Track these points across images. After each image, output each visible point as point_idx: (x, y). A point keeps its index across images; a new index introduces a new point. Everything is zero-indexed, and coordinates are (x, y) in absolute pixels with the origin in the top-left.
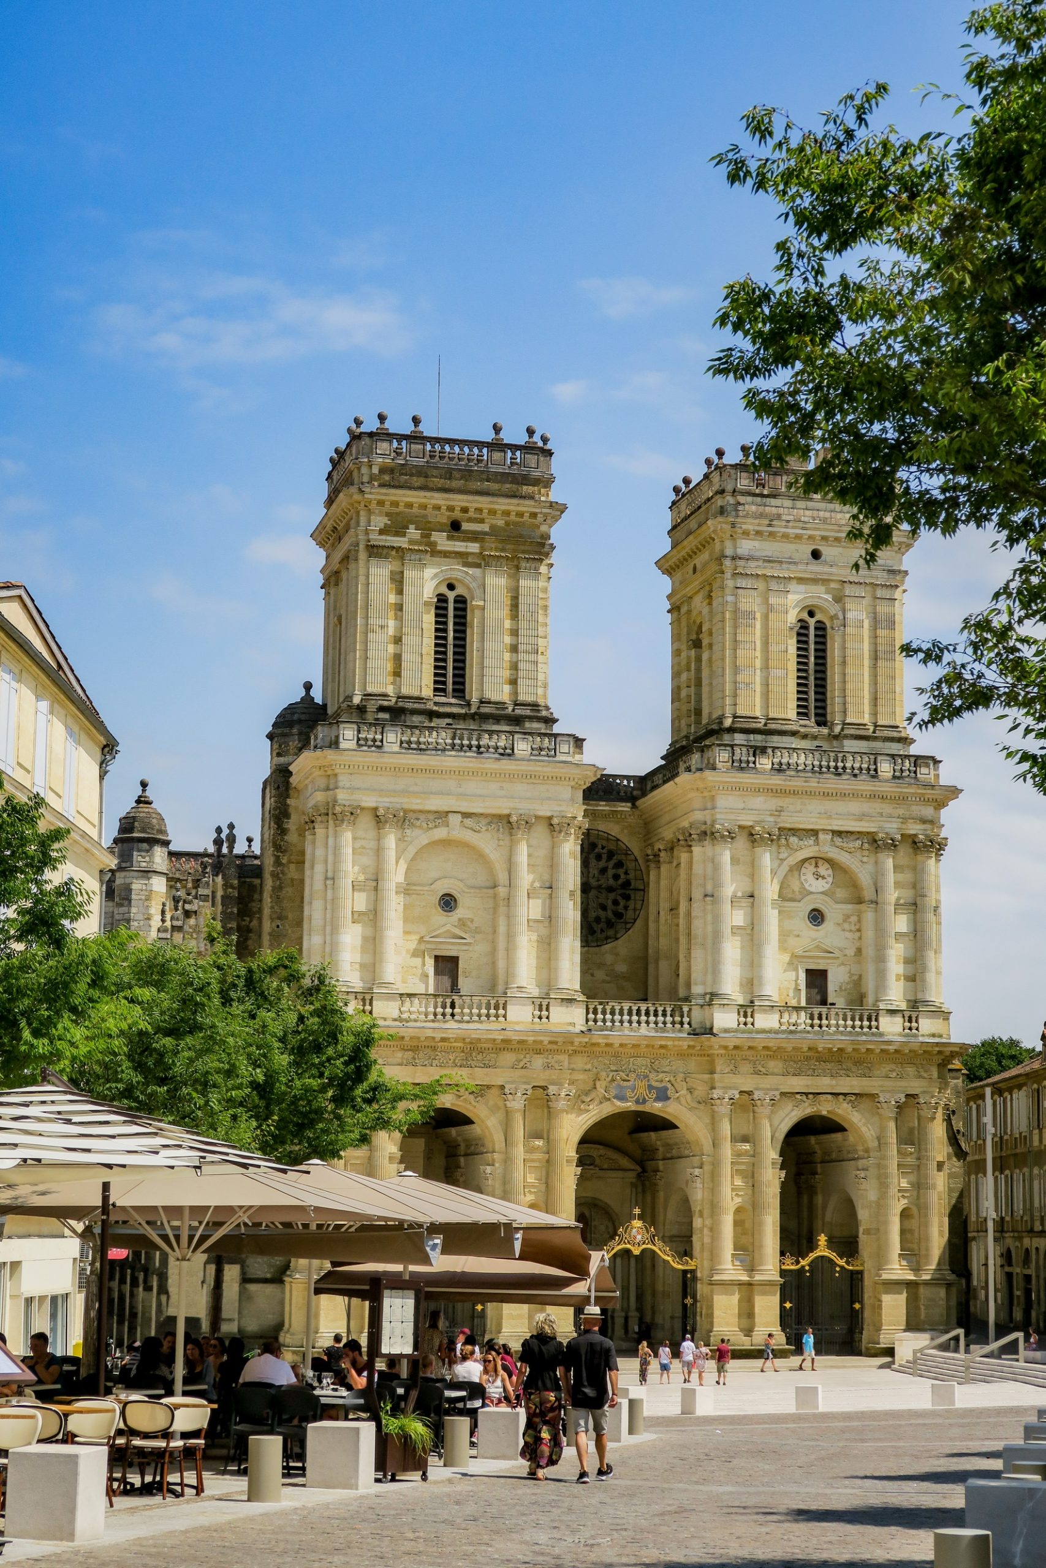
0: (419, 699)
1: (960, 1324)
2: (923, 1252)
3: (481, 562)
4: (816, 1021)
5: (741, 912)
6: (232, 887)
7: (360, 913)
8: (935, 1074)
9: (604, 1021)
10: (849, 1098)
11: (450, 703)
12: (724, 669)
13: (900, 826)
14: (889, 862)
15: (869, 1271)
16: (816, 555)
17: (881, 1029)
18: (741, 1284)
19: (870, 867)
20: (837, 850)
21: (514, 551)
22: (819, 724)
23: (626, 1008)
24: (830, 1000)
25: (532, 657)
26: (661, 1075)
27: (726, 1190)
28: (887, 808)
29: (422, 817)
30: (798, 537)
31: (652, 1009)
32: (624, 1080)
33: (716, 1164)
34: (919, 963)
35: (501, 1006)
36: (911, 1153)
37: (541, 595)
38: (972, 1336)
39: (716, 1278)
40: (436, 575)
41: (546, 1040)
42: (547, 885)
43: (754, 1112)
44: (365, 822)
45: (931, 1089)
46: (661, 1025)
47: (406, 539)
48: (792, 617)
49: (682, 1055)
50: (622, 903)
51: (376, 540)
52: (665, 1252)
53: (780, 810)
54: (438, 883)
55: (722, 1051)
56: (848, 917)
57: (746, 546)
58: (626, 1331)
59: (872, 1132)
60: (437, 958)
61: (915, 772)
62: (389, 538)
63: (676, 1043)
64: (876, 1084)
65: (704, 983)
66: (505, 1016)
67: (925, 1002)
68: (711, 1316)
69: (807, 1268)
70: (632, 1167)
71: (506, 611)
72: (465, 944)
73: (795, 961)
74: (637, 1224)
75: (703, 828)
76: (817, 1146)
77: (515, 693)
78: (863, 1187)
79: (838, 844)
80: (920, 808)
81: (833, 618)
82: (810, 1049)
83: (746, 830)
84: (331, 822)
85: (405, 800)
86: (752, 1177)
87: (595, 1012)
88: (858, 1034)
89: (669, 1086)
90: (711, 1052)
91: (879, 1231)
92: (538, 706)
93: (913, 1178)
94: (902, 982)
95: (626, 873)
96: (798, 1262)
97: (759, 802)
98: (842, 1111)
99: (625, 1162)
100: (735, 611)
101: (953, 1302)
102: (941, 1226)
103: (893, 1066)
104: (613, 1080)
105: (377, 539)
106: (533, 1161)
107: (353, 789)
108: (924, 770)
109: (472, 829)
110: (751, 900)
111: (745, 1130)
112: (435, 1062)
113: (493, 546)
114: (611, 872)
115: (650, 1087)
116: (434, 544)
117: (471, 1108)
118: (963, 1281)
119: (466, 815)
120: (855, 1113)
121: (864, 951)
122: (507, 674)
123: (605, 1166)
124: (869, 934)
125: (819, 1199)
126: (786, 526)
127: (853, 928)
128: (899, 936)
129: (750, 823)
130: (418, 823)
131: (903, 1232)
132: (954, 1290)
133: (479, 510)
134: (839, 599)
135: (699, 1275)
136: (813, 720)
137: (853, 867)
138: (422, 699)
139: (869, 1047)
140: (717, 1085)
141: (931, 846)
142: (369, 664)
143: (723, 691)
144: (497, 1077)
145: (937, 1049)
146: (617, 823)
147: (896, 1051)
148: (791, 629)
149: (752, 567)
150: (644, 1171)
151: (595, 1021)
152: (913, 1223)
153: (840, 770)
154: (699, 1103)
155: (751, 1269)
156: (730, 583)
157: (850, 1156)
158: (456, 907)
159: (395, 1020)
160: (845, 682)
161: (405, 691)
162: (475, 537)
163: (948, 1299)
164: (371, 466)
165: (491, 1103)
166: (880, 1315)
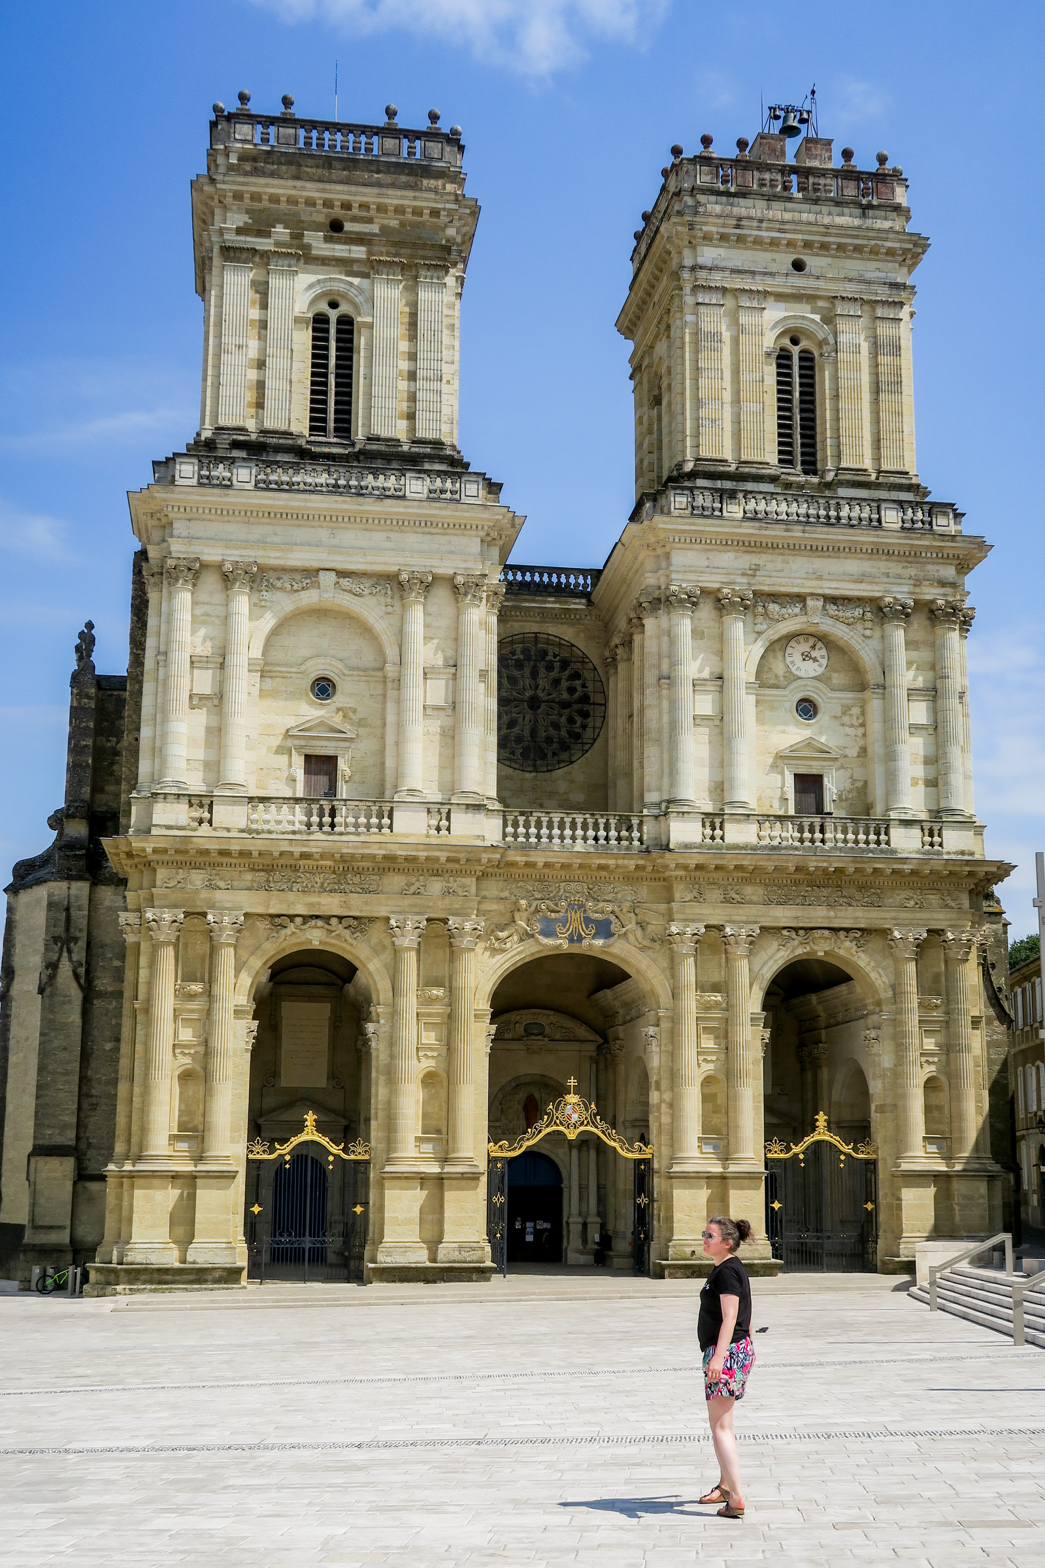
0: (287, 434)
1: (1006, 1230)
2: (955, 1135)
3: (369, 269)
4: (807, 835)
5: (709, 697)
6: (88, 697)
7: (202, 697)
8: (966, 903)
9: (527, 836)
10: (852, 935)
11: (331, 443)
12: (683, 405)
13: (911, 588)
14: (899, 636)
15: (885, 1160)
16: (798, 266)
17: (893, 845)
18: (709, 1178)
19: (875, 643)
20: (830, 621)
21: (411, 257)
22: (806, 472)
23: (556, 820)
24: (827, 809)
25: (435, 385)
26: (601, 904)
27: (689, 1053)
28: (895, 568)
29: (286, 577)
30: (774, 243)
31: (590, 821)
32: (552, 911)
33: (676, 1020)
34: (941, 762)
35: (386, 814)
36: (937, 1006)
37: (446, 312)
38: (1025, 1246)
39: (676, 1168)
40: (311, 286)
41: (443, 856)
42: (451, 663)
43: (726, 952)
44: (210, 581)
45: (960, 923)
46: (602, 841)
47: (271, 241)
48: (769, 341)
49: (630, 879)
50: (579, 720)
51: (233, 241)
52: (609, 1136)
53: (756, 569)
54: (309, 663)
55: (682, 873)
56: (849, 708)
57: (709, 254)
58: (585, 1241)
59: (885, 979)
60: (308, 758)
61: (930, 524)
62: (249, 239)
63: (620, 862)
64: (888, 915)
65: (660, 789)
66: (391, 827)
67: (951, 811)
68: (670, 1219)
69: (801, 1156)
70: (591, 1038)
71: (401, 330)
72: (345, 740)
73: (779, 763)
74: (572, 1098)
75: (656, 594)
76: (820, 1008)
77: (412, 429)
78: (875, 1050)
79: (832, 612)
80: (936, 567)
81: (822, 344)
82: (798, 869)
83: (712, 596)
84: (165, 582)
85: (261, 553)
86: (725, 1035)
87: (516, 825)
88: (863, 850)
89: (613, 918)
90: (667, 874)
91: (897, 1109)
92: (443, 444)
93: (940, 1038)
94: (921, 788)
95: (584, 686)
96: (789, 1149)
97: (728, 559)
98: (847, 952)
99: (582, 1031)
100: (697, 333)
101: (998, 1201)
102: (979, 1100)
103: (910, 893)
104: (537, 911)
105: (232, 238)
106: (429, 1015)
107: (191, 538)
108: (942, 520)
109: (350, 591)
110: (719, 683)
111: (716, 976)
112: (296, 887)
113: (384, 250)
114: (564, 684)
115: (588, 921)
116: (308, 247)
117: (348, 947)
118: (1012, 1176)
119: (342, 574)
120: (861, 955)
121: (869, 751)
122: (404, 406)
123: (558, 1037)
124: (875, 726)
125: (824, 1074)
126: (759, 228)
127: (855, 722)
128: (914, 728)
129: (716, 586)
130: (279, 584)
131: (928, 1109)
132: (999, 1185)
133: (364, 206)
134: (829, 319)
135: (656, 1166)
136: (799, 467)
137: (853, 642)
138: (291, 434)
139: (877, 866)
140: (676, 916)
141: (954, 614)
142: (223, 391)
143: (684, 432)
144: (378, 906)
145: (968, 869)
146: (572, 625)
147: (914, 872)
148: (768, 355)
149: (717, 279)
150: (606, 1041)
151: (516, 836)
152: (942, 1098)
153: (833, 521)
154: (653, 940)
155: (725, 1158)
156: (689, 300)
157: (859, 1013)
158: (334, 694)
159: (242, 831)
160: (838, 419)
161: (269, 425)
162: (359, 239)
163: (990, 1197)
164: (228, 156)
165: (374, 940)
166: (899, 1218)
